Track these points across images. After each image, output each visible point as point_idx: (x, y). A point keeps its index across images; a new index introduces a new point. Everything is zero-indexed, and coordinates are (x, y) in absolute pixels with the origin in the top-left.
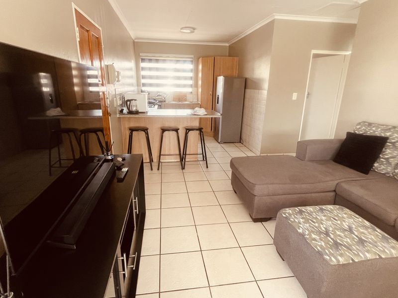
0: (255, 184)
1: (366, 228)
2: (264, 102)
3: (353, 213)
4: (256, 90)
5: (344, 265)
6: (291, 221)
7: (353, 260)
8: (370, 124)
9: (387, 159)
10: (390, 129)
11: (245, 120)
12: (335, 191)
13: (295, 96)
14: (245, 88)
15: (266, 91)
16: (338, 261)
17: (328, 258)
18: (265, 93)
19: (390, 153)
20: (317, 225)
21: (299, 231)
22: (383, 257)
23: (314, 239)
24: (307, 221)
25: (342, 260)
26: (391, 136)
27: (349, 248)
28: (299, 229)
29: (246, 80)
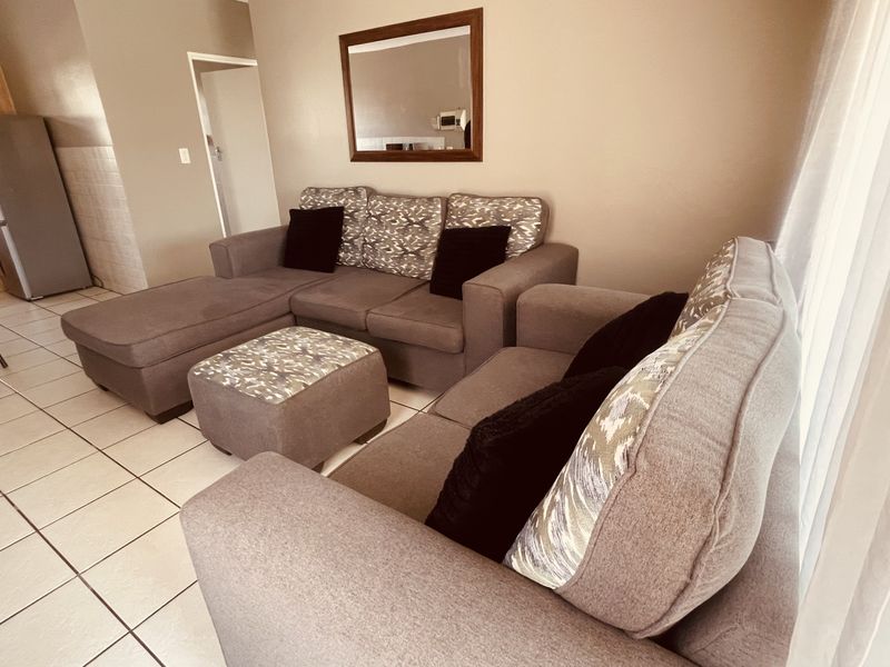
0: (130, 345)
1: (324, 340)
2: (116, 175)
3: (309, 330)
4: (83, 149)
5: (293, 397)
6: (210, 376)
7: (305, 385)
8: (317, 190)
9: (351, 241)
10: (342, 193)
11: (85, 228)
12: (291, 312)
13: (185, 156)
14: (54, 145)
15: (111, 148)
16: (285, 394)
17: (270, 397)
18: (109, 152)
19: (352, 232)
20: (253, 363)
21: (224, 384)
22: (343, 365)
23: (250, 384)
24: (236, 364)
25: (290, 392)
26: (345, 204)
27: (299, 373)
28: (225, 381)
29: (47, 124)
